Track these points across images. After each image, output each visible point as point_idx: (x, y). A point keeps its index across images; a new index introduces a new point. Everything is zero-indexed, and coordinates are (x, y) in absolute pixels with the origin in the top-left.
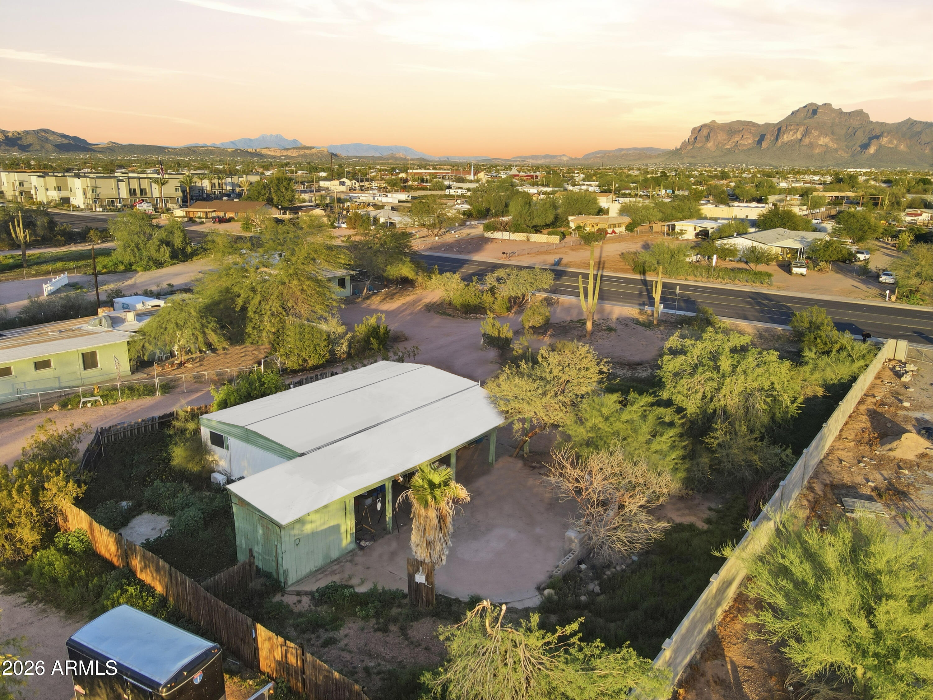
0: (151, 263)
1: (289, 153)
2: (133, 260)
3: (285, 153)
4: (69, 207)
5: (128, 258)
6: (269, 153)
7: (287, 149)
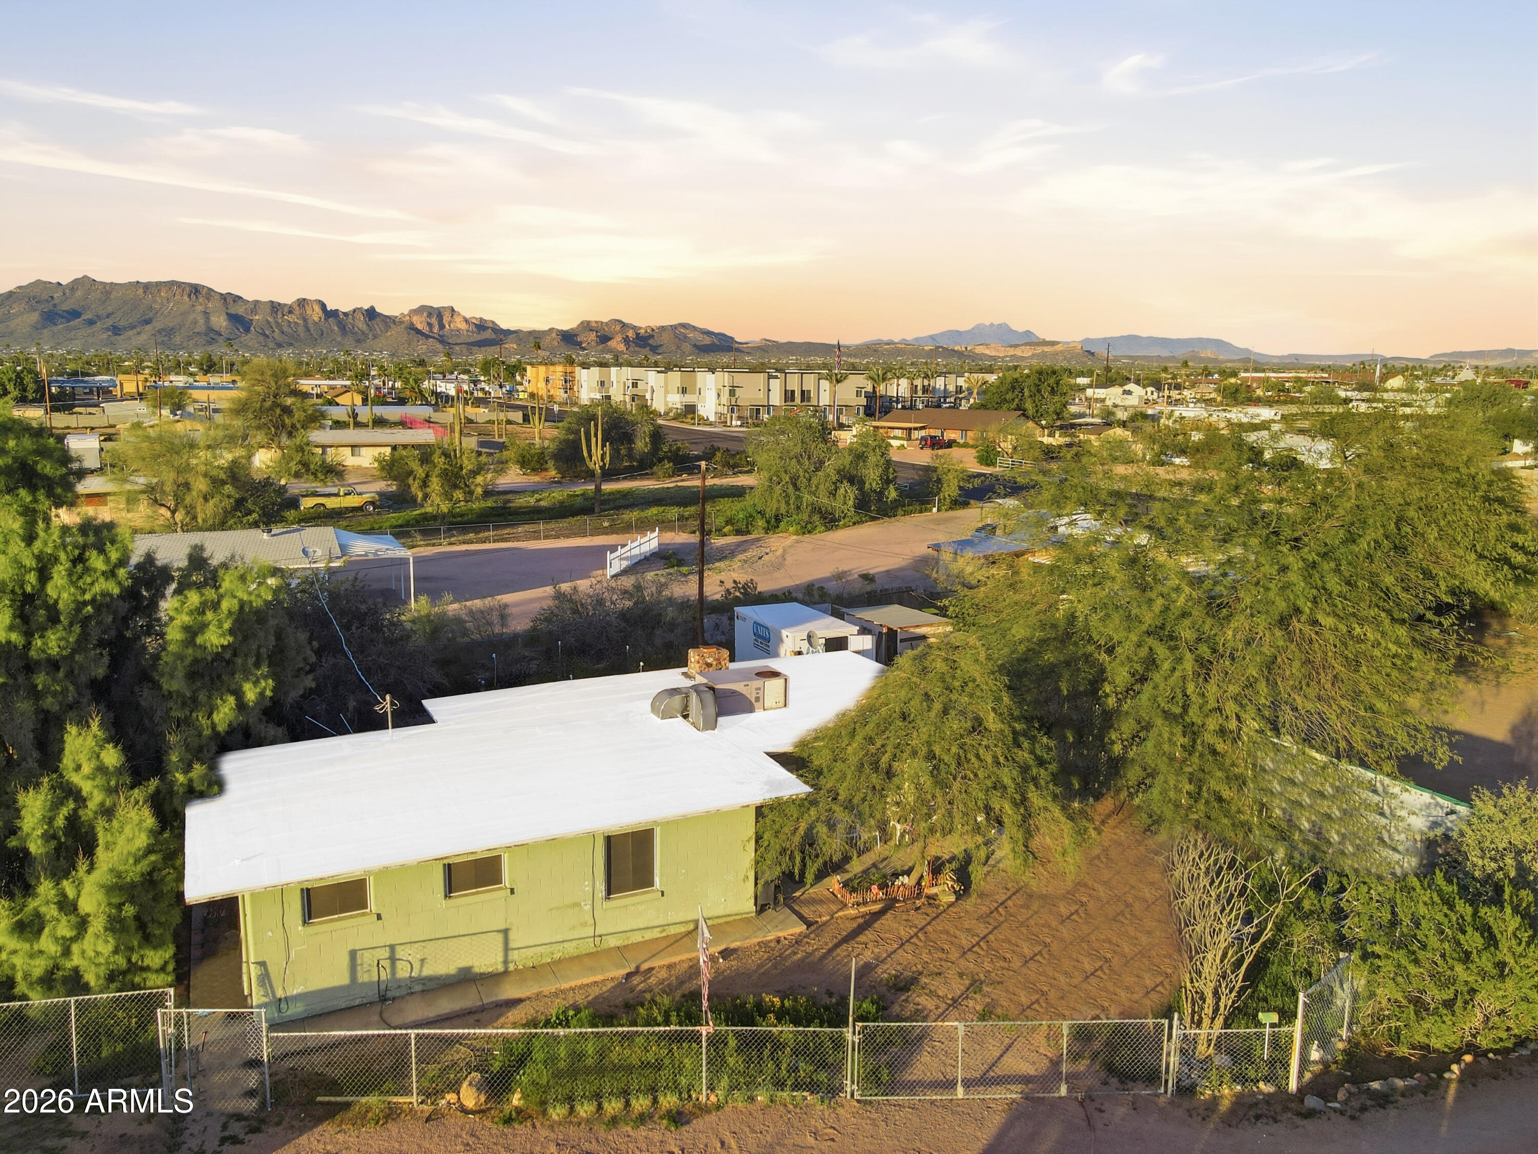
0: (816, 518)
1: (1018, 352)
2: (783, 510)
3: (1012, 352)
4: (693, 418)
5: (774, 505)
6: (987, 352)
7: (1016, 346)
